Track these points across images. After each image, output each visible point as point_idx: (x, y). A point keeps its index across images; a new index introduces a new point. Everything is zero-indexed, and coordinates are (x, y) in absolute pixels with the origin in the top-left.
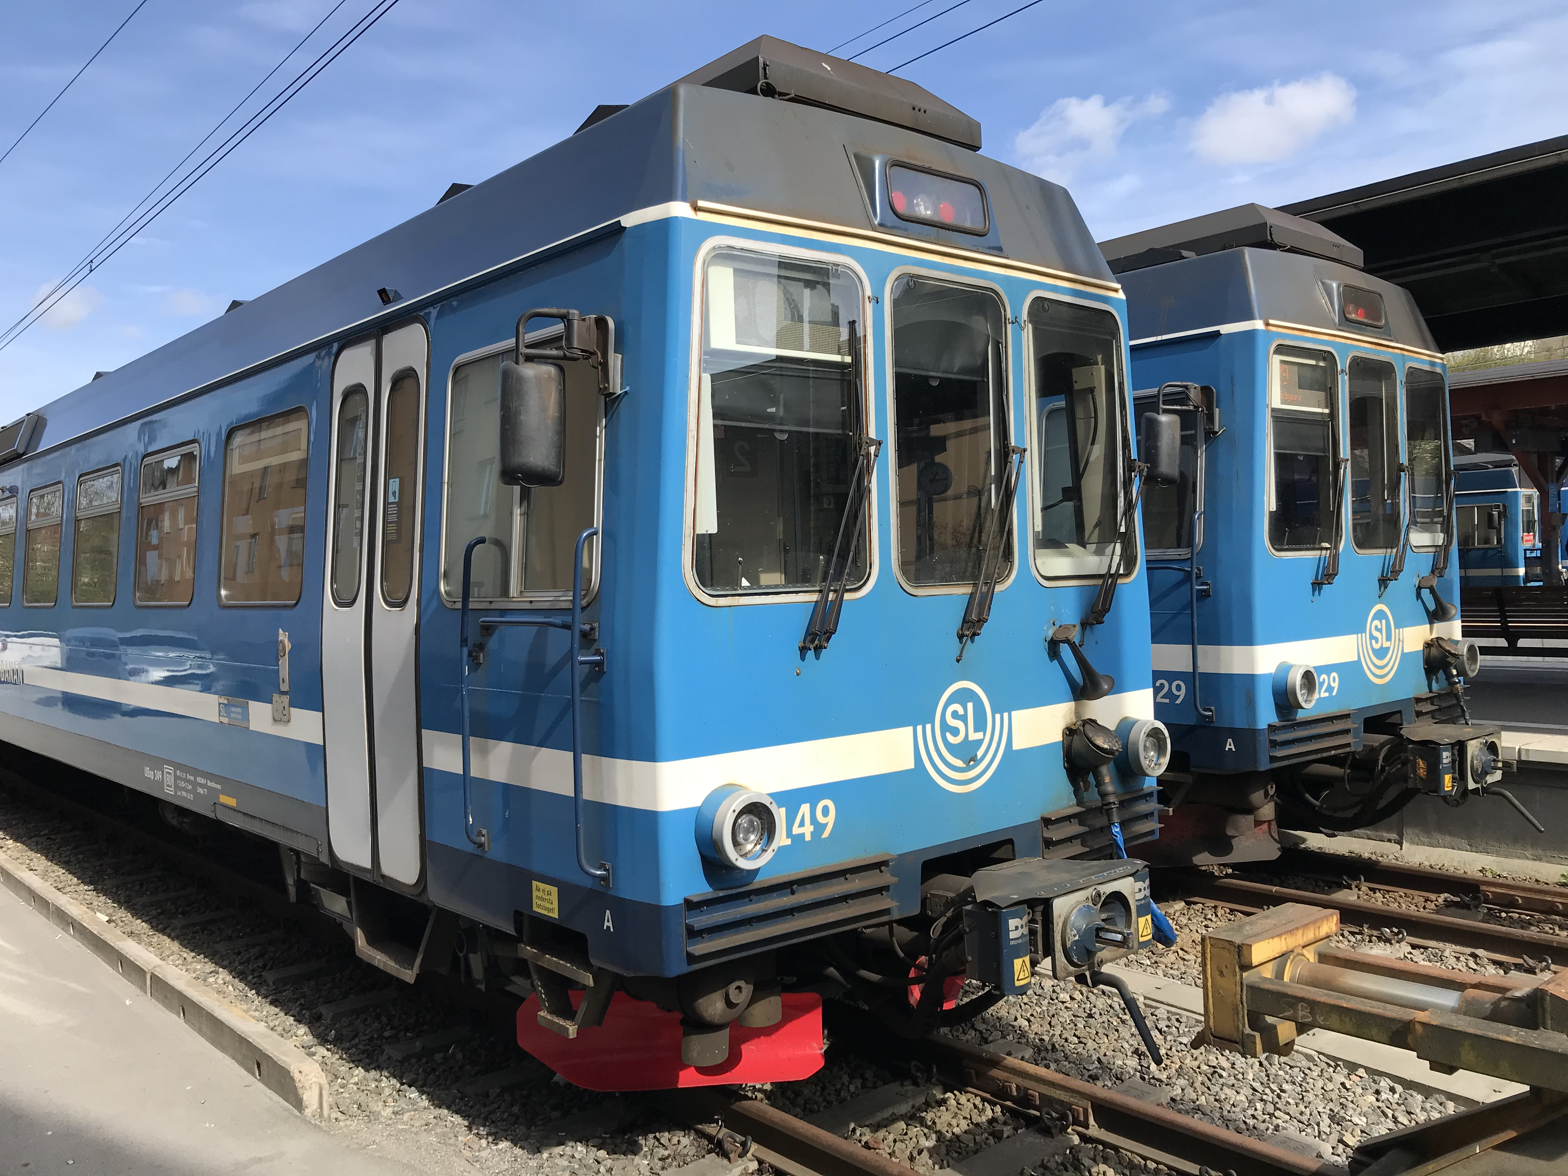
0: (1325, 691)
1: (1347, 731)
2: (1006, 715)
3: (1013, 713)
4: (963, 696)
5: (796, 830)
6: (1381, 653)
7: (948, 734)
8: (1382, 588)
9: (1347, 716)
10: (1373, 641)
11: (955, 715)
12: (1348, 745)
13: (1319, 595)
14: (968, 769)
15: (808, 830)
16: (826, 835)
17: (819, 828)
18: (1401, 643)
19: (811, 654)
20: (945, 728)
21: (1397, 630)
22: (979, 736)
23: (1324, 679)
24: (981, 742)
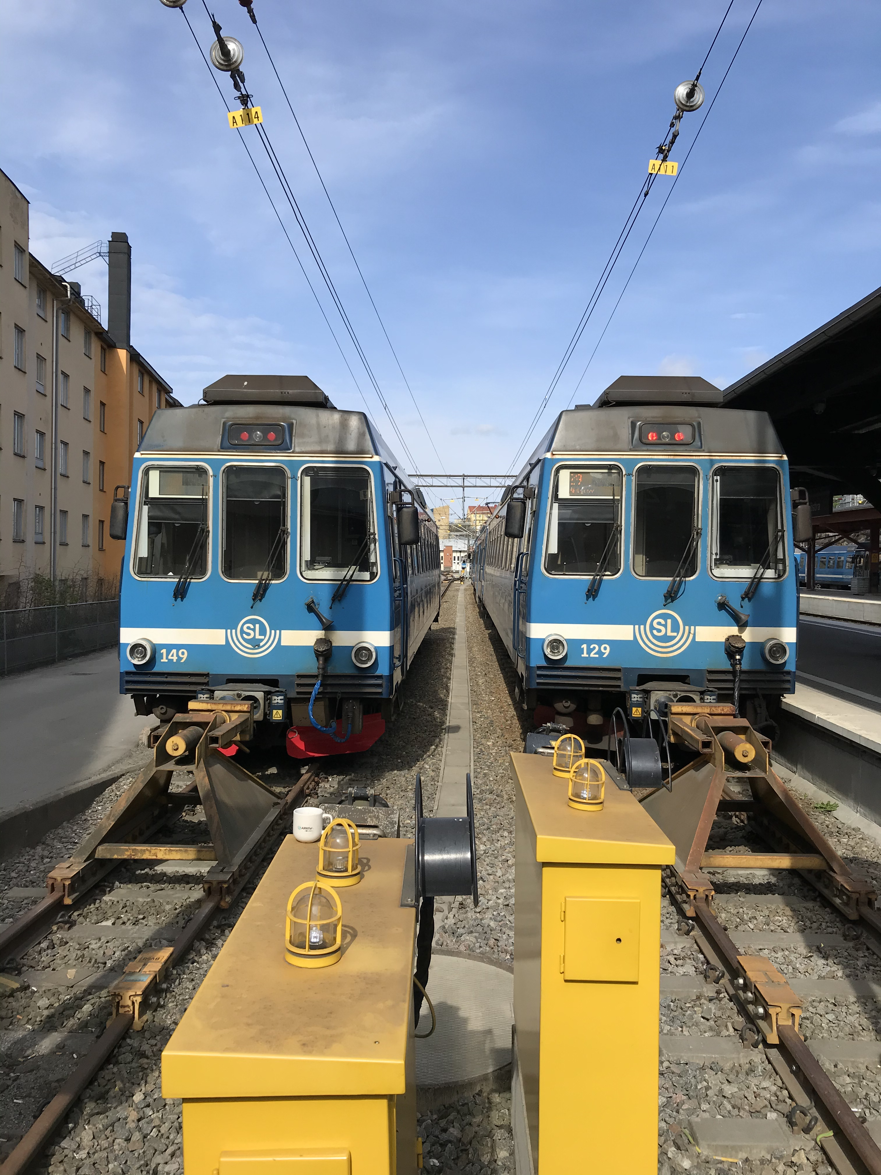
0: (595, 654)
1: (619, 679)
2: (278, 632)
3: (282, 631)
4: (254, 622)
5: (170, 657)
6: (666, 639)
7: (244, 635)
8: (670, 600)
9: (619, 670)
10: (655, 632)
11: (248, 628)
12: (619, 686)
13: (594, 600)
14: (254, 649)
15: (175, 658)
16: (182, 661)
17: (180, 659)
18: (691, 636)
19: (179, 599)
20: (242, 632)
21: (687, 628)
22: (263, 637)
23: (594, 648)
24: (262, 640)
